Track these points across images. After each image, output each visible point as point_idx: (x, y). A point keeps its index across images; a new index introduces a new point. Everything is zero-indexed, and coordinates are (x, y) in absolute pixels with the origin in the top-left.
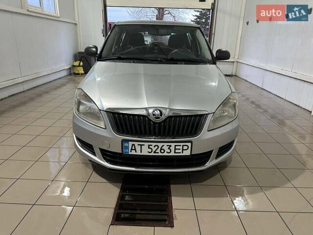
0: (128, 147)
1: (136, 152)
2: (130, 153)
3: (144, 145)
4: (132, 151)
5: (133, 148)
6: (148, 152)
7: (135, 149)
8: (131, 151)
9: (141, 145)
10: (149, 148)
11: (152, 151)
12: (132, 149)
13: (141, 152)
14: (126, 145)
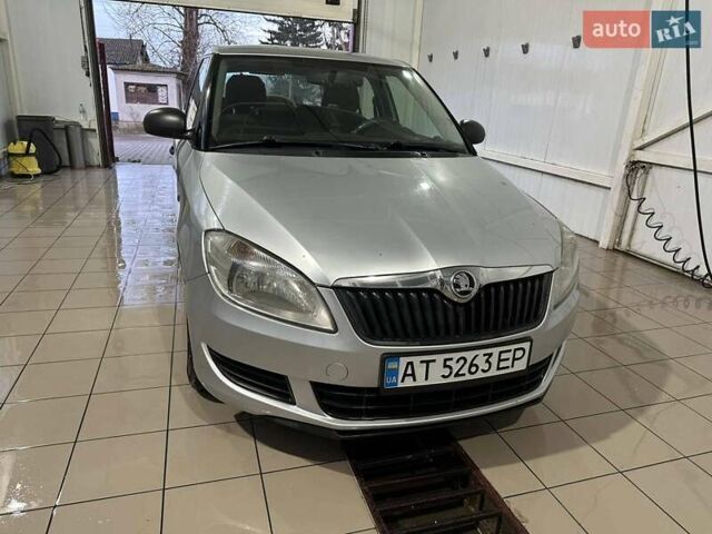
0: (395, 372)
1: (414, 380)
2: (400, 385)
3: (434, 361)
4: (406, 378)
5: (409, 372)
6: (443, 376)
7: (413, 375)
8: (403, 381)
9: (428, 362)
10: (445, 366)
11: (451, 373)
12: (405, 375)
13: (426, 379)
14: (392, 365)
